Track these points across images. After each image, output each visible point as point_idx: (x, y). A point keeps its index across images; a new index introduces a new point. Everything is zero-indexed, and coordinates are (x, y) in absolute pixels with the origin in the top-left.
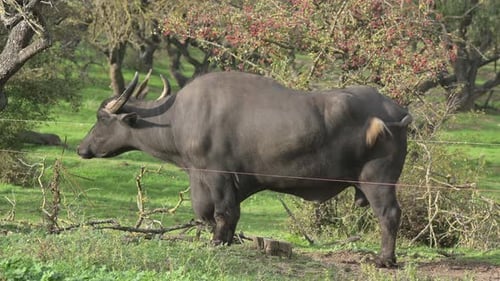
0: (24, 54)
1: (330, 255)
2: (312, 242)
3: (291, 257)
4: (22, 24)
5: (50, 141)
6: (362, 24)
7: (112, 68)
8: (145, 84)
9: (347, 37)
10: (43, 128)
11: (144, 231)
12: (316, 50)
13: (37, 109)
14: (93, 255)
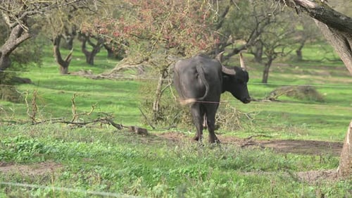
0: (18, 41)
1: (164, 134)
2: (154, 128)
3: (147, 135)
4: (18, 26)
5: (27, 81)
6: (175, 27)
7: (55, 48)
8: (70, 55)
9: (169, 33)
10: (24, 75)
11: (76, 124)
12: (154, 39)
13: (21, 66)
14: (56, 135)
